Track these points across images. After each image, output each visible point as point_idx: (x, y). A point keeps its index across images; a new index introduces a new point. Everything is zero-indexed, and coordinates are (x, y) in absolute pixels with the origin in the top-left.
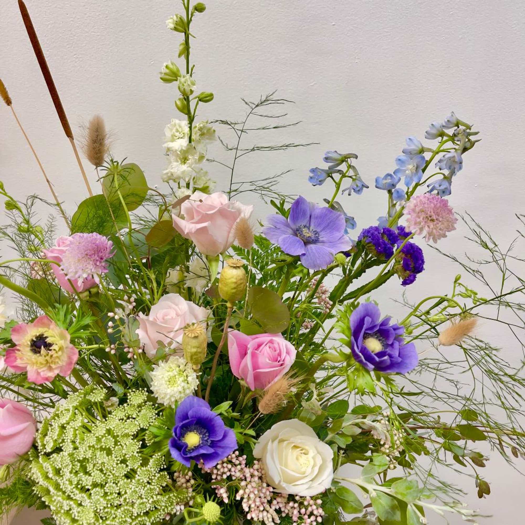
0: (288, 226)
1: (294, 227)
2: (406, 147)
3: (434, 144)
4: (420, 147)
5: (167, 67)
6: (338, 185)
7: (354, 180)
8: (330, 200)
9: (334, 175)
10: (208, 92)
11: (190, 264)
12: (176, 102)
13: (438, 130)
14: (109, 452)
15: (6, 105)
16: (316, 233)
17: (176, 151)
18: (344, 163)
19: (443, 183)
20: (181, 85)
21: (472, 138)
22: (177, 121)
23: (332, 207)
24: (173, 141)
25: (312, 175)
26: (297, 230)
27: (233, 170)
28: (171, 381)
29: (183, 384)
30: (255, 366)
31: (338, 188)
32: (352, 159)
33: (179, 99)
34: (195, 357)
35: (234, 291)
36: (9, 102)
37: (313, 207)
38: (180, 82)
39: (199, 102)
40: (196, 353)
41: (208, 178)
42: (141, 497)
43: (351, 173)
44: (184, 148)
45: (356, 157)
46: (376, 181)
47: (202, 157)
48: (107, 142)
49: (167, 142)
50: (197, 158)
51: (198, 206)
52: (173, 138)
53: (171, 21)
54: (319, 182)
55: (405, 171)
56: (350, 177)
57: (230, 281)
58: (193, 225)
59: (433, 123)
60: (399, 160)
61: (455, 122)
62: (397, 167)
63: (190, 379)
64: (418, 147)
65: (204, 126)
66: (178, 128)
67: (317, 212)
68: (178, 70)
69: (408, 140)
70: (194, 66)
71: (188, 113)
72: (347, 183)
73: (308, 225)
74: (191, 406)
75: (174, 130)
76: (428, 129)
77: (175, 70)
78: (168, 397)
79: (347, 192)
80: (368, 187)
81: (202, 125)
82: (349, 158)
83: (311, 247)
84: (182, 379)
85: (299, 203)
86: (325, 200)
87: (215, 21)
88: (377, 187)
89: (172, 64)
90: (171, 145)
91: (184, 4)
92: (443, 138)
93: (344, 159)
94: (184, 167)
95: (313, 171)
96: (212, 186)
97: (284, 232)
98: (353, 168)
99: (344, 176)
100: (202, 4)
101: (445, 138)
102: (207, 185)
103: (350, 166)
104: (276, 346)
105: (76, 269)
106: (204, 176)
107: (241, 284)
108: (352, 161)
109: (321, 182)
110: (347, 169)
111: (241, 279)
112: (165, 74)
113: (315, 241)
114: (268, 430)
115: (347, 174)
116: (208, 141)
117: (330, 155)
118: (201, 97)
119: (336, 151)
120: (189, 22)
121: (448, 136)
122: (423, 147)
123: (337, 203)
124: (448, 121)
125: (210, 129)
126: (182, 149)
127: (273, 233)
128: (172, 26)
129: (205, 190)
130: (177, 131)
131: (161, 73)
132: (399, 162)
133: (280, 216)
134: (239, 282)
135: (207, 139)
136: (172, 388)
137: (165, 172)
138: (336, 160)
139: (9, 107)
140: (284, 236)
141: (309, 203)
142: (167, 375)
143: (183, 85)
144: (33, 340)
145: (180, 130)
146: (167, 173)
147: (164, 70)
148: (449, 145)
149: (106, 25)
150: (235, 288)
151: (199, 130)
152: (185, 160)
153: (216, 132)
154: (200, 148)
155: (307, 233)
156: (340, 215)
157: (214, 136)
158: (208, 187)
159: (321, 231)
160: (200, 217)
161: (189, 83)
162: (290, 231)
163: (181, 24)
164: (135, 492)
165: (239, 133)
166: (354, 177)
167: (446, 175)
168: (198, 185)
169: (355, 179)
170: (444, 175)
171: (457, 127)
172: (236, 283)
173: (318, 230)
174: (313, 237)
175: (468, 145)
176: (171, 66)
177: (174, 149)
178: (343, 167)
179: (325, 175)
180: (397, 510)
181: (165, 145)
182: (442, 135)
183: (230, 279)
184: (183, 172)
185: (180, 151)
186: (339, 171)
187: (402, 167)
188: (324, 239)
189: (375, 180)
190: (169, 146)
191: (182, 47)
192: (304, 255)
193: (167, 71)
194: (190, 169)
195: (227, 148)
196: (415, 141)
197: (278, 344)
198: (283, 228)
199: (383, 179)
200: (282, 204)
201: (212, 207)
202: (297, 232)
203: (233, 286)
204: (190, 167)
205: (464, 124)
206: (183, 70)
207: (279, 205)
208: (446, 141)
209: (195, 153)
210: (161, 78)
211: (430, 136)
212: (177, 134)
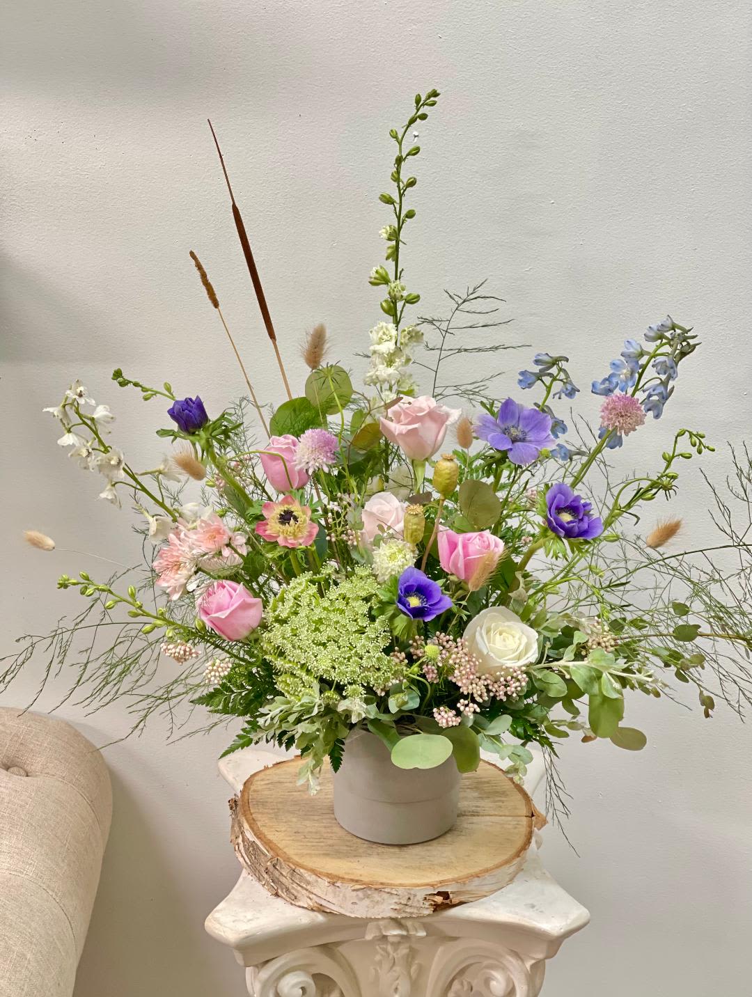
0: (497, 425)
1: (503, 427)
2: (626, 350)
3: (650, 347)
4: (640, 350)
5: (377, 272)
6: (549, 389)
7: (564, 382)
8: (541, 404)
9: (543, 378)
10: (415, 294)
11: (390, 473)
12: (381, 304)
13: (657, 333)
14: (342, 612)
15: (213, 308)
16: (523, 432)
17: (383, 354)
18: (555, 366)
19: (659, 387)
20: (391, 291)
21: (692, 342)
22: (384, 324)
23: (543, 411)
24: (379, 344)
25: (521, 378)
26: (506, 429)
27: (436, 372)
28: (392, 557)
29: (403, 560)
30: (466, 554)
31: (548, 392)
32: (563, 362)
33: (386, 301)
34: (415, 534)
35: (448, 481)
36: (216, 305)
37: (521, 408)
38: (391, 288)
39: (407, 305)
40: (416, 530)
41: (412, 381)
42: (368, 652)
43: (562, 376)
44: (391, 352)
45: (567, 360)
46: (593, 386)
47: (408, 360)
48: (326, 346)
49: (373, 345)
50: (404, 361)
51: (407, 408)
52: (380, 341)
53: (384, 231)
54: (527, 385)
55: (620, 375)
56: (561, 380)
57: (444, 472)
58: (403, 427)
59: (651, 326)
60: (614, 364)
61: (670, 326)
62: (612, 372)
63: (408, 557)
64: (635, 349)
65: (413, 330)
66: (385, 331)
67: (526, 413)
68: (387, 274)
69: (627, 343)
70: (403, 270)
71: (395, 315)
72: (557, 386)
73: (516, 426)
74: (412, 576)
75: (381, 333)
76: (646, 331)
77: (384, 273)
78: (389, 570)
79: (558, 396)
80: (579, 391)
81: (411, 329)
82: (561, 361)
83: (518, 446)
84: (401, 555)
85: (508, 404)
86: (536, 404)
87: (413, 200)
88: (592, 392)
89: (381, 267)
90: (377, 347)
91: (396, 213)
92: (662, 341)
93: (555, 362)
94: (391, 370)
95: (522, 373)
96: (416, 388)
97: (494, 431)
98: (564, 371)
99: (554, 379)
100: (414, 211)
101: (664, 341)
102: (412, 388)
103: (560, 370)
104: (485, 539)
105: (308, 458)
106: (408, 379)
107: (454, 475)
108: (563, 364)
109: (530, 385)
110: (557, 372)
111: (454, 471)
112: (375, 278)
113: (523, 440)
114: (477, 616)
115: (558, 378)
116: (415, 344)
117: (540, 358)
118: (408, 299)
119: (547, 354)
120: (400, 228)
121: (667, 338)
122: (642, 350)
123: (547, 406)
124: (662, 325)
125: (418, 332)
126: (389, 352)
127: (482, 431)
128: (385, 236)
129: (410, 393)
130: (384, 333)
131: (371, 278)
132: (613, 367)
133: (489, 415)
134: (453, 473)
135: (415, 341)
136: (393, 563)
137: (369, 374)
138: (547, 363)
139: (217, 310)
140: (492, 434)
141: (518, 404)
142: (388, 552)
143: (394, 291)
144: (281, 515)
145: (387, 333)
146: (371, 376)
147: (374, 275)
148: (667, 349)
149: (284, 204)
150: (448, 479)
151: (408, 333)
152: (390, 363)
153: (424, 336)
154: (407, 351)
155: (514, 432)
156: (546, 416)
157: (422, 340)
158: (413, 390)
159: (529, 432)
160: (409, 419)
161: (400, 288)
162: (499, 430)
163: (394, 235)
164: (364, 645)
165: (444, 333)
166: (565, 380)
167: (663, 380)
168: (402, 388)
169: (566, 383)
170: (661, 379)
171: (673, 331)
172: (449, 474)
173: (526, 430)
174: (521, 436)
175: (686, 349)
176: (380, 271)
177: (381, 352)
178: (554, 370)
179: (534, 378)
180: (595, 683)
181: (372, 348)
182: (661, 337)
183: (444, 470)
184: (389, 375)
185: (388, 355)
186: (550, 375)
187: (618, 371)
188: (532, 439)
189: (591, 385)
190: (376, 349)
191: (390, 251)
192: (511, 449)
193: (377, 276)
194: (396, 372)
195: (427, 346)
196: (634, 344)
197: (487, 538)
198: (492, 427)
199: (601, 384)
200: (492, 405)
201: (421, 410)
202: (505, 431)
203: (448, 476)
204: (396, 369)
205: (680, 328)
206: (392, 277)
207: (488, 406)
208: (665, 344)
209: (402, 356)
210: (370, 282)
211: (648, 338)
212: (385, 337)
